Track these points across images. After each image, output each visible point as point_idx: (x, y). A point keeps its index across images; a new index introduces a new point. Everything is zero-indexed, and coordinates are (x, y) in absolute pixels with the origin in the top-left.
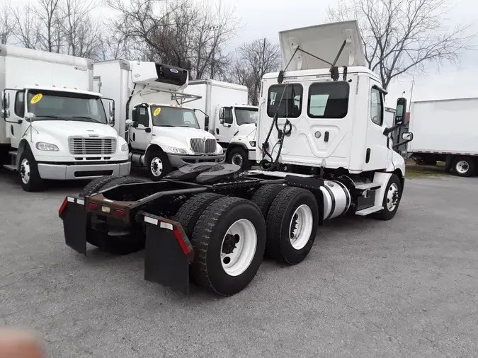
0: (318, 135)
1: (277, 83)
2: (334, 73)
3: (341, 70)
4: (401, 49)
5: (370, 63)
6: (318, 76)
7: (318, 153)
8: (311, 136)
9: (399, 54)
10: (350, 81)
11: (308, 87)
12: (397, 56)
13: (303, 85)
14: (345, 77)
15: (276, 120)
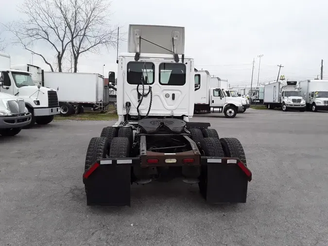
0: (167, 96)
1: (134, 60)
2: (176, 58)
3: (180, 56)
4: (84, 35)
5: (62, 41)
6: (165, 58)
7: (169, 107)
8: (163, 97)
9: (83, 38)
10: (186, 63)
11: (159, 64)
12: (82, 39)
13: (155, 63)
14: (183, 61)
15: (138, 86)
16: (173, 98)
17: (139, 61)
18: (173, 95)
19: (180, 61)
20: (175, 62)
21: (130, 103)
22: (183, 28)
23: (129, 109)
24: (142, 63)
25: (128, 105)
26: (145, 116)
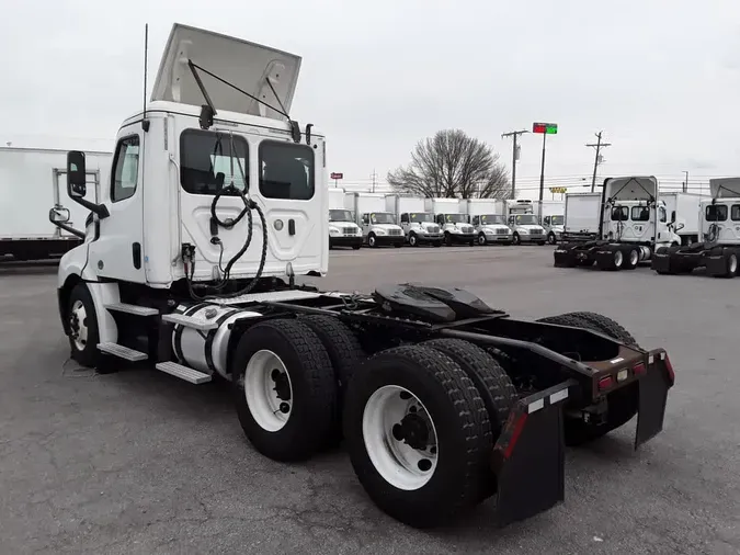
0: (278, 225)
1: (198, 126)
2: (295, 131)
3: (302, 128)
8: (269, 228)
10: (315, 147)
11: (258, 144)
13: (249, 138)
14: (308, 141)
15: (215, 200)
16: (292, 231)
17: (211, 129)
18: (292, 223)
19: (303, 141)
20: (292, 141)
21: (192, 249)
22: (297, 59)
23: (193, 265)
24: (220, 136)
25: (188, 252)
26: (252, 279)
